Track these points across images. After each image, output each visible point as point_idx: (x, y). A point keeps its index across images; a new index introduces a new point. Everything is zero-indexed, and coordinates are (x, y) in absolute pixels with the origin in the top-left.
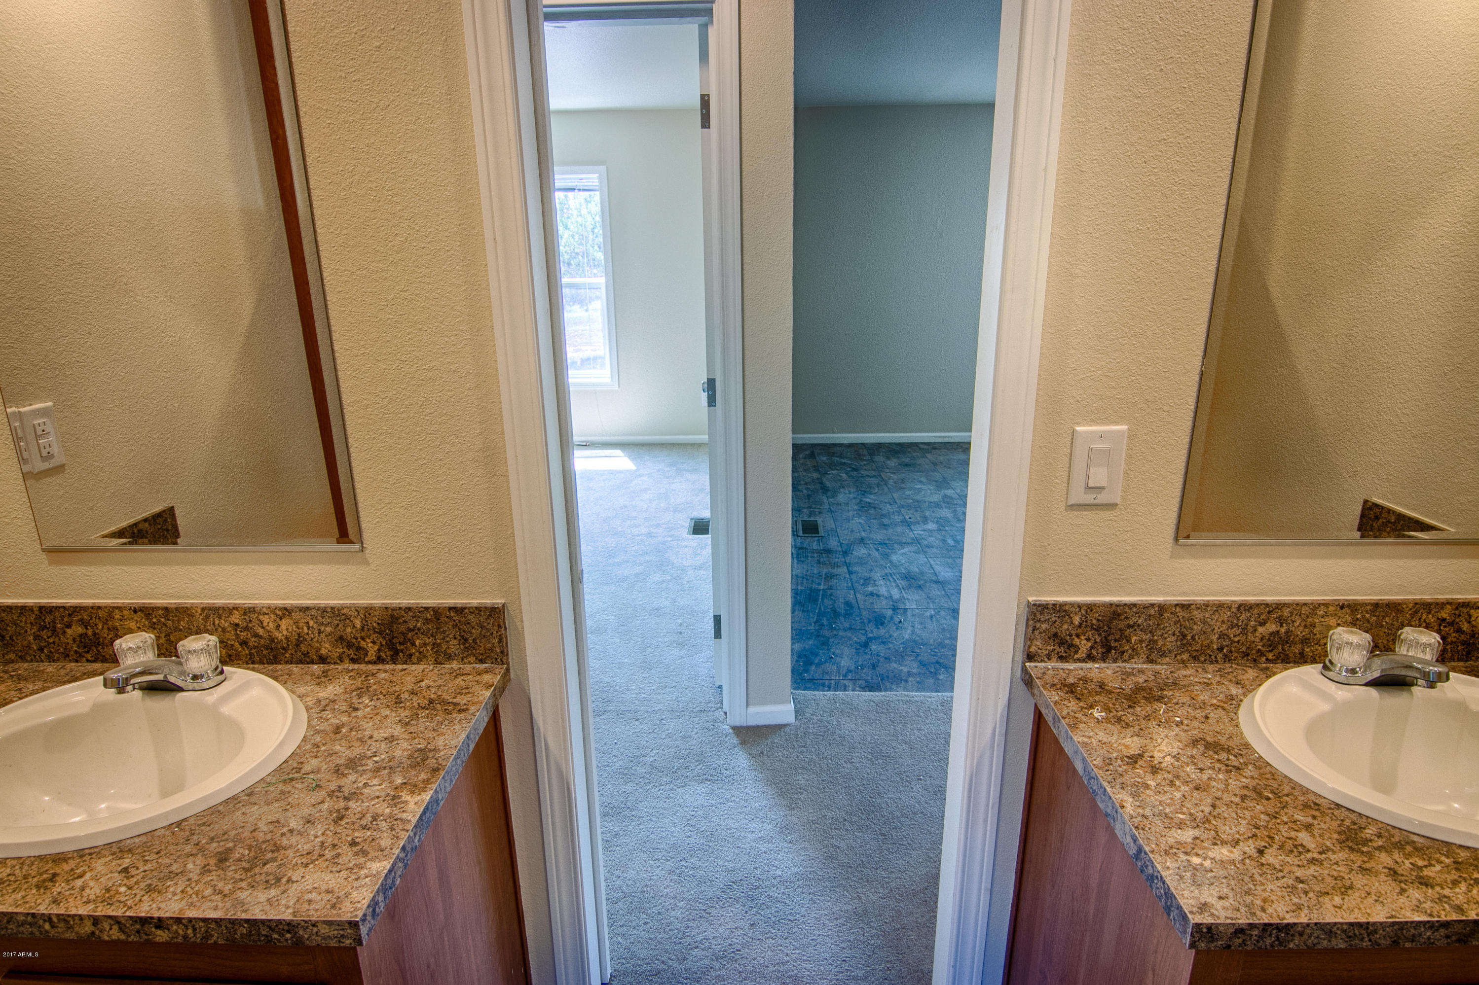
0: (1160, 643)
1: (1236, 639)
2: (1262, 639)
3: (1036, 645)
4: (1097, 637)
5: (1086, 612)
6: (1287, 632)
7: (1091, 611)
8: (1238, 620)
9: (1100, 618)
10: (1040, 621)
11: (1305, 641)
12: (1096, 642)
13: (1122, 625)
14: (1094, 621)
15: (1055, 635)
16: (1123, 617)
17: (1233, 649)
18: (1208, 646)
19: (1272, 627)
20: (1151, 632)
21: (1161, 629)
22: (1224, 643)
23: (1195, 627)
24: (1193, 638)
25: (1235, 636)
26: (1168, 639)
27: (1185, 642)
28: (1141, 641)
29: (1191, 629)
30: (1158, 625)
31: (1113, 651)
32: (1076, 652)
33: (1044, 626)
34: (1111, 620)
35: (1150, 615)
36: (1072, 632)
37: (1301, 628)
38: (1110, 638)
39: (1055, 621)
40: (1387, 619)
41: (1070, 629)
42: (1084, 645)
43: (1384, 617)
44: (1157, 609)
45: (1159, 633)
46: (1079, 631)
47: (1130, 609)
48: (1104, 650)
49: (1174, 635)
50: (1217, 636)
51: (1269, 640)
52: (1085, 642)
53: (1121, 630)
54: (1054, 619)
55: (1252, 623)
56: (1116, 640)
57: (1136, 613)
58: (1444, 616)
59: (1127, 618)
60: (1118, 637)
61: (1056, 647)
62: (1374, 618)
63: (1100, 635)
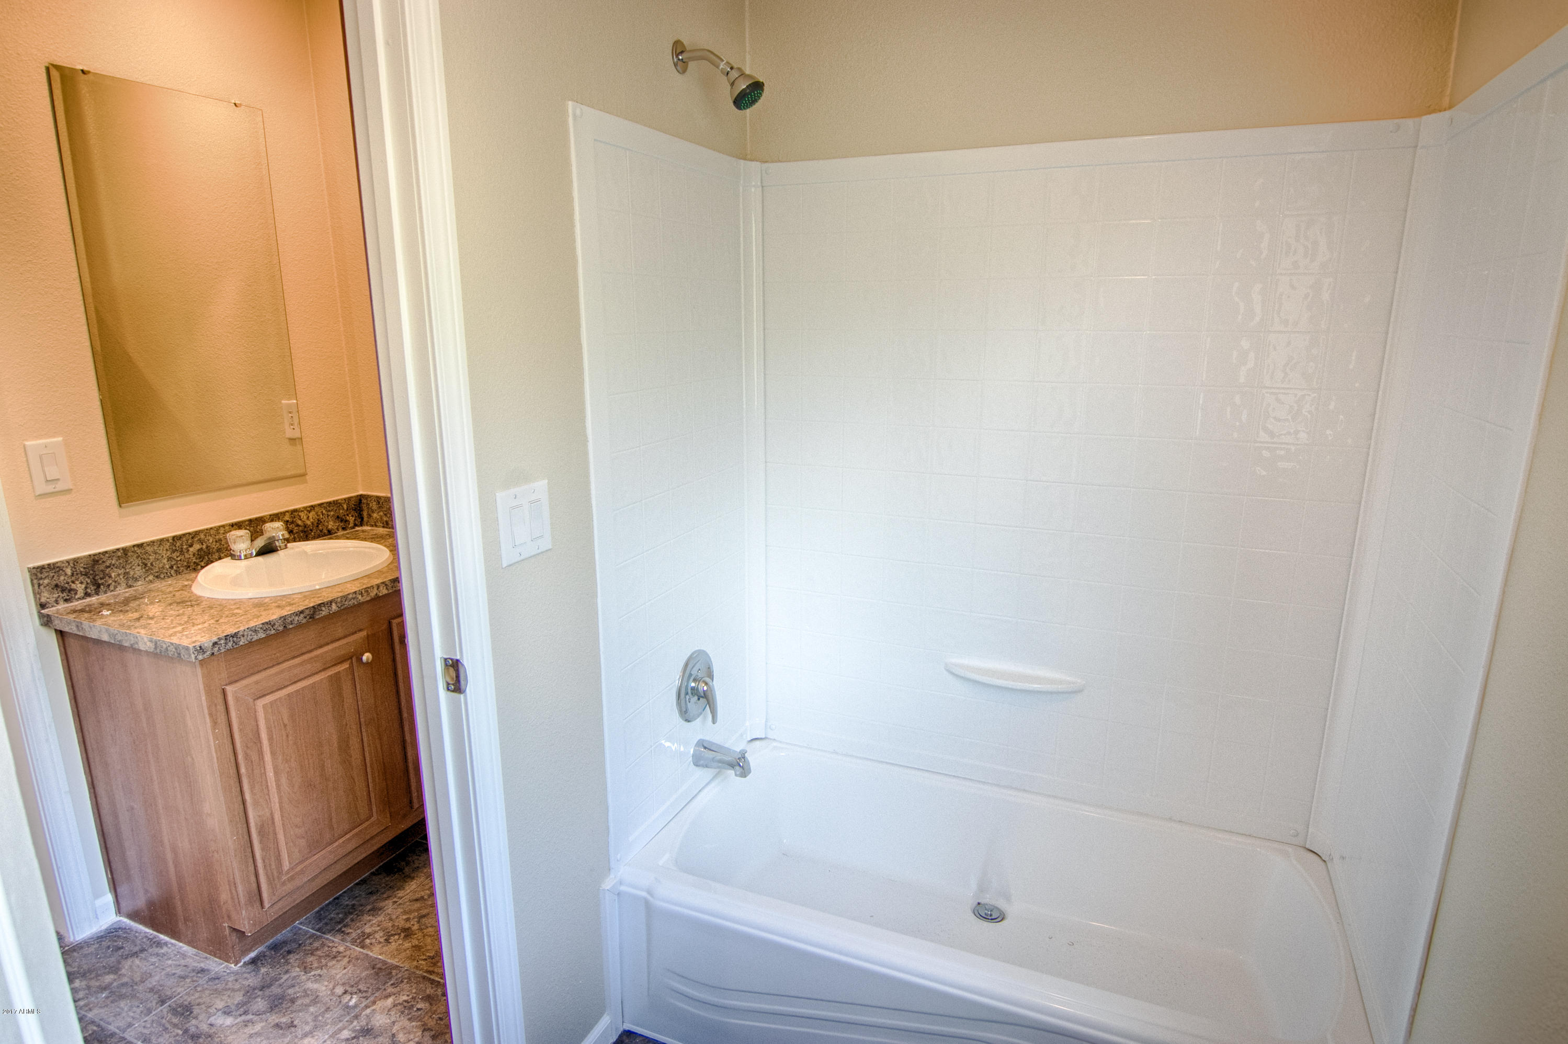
0: (132, 573)
1: (179, 559)
2: (194, 555)
3: (44, 596)
4: (87, 579)
5: (74, 564)
6: (207, 547)
7: (77, 563)
8: (176, 547)
9: (85, 566)
10: (41, 579)
11: (219, 550)
12: (87, 583)
13: (102, 567)
14: (82, 569)
15: (57, 586)
16: (100, 562)
17: (179, 565)
18: (163, 567)
19: (197, 546)
20: (123, 567)
21: (129, 564)
22: (172, 563)
23: (151, 557)
24: (152, 564)
25: (177, 557)
26: (136, 569)
27: (147, 568)
28: (119, 575)
29: (149, 559)
30: (126, 561)
31: (102, 587)
32: (76, 594)
33: (46, 581)
34: (93, 566)
35: (119, 557)
36: (68, 581)
37: (214, 543)
38: (96, 578)
39: (53, 576)
40: (259, 527)
41: (66, 578)
42: (80, 588)
43: (257, 527)
44: (122, 551)
45: (128, 566)
46: (73, 578)
47: (104, 555)
48: (95, 587)
49: (139, 565)
50: (166, 560)
51: (198, 555)
52: (80, 585)
53: (102, 571)
54: (52, 575)
55: (185, 547)
56: (101, 579)
57: (109, 557)
58: (288, 519)
59: (104, 562)
60: (102, 576)
61: (60, 594)
62: (252, 528)
63: (89, 577)
